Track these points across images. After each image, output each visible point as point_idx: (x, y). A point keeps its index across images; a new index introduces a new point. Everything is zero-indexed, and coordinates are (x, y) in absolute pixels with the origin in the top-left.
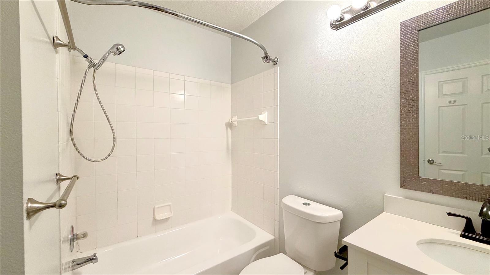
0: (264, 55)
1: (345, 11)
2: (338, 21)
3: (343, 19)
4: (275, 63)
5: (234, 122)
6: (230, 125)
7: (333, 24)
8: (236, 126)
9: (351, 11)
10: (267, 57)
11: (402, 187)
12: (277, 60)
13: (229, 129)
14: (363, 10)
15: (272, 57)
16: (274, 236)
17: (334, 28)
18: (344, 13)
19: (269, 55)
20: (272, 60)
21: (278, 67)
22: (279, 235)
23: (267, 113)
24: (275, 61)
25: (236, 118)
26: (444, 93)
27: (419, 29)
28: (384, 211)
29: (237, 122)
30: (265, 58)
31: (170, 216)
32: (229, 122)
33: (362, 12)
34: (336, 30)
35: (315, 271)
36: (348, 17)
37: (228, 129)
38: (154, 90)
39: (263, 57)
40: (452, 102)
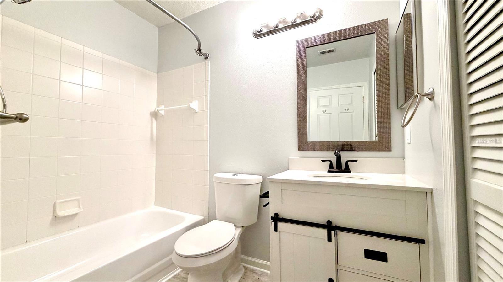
0: (197, 48)
1: (263, 25)
2: (258, 32)
3: (261, 32)
4: (206, 57)
5: (160, 112)
6: (155, 115)
7: (255, 33)
8: (163, 116)
9: (267, 26)
10: (200, 50)
11: (299, 150)
12: (208, 55)
13: (154, 119)
14: (275, 27)
15: (204, 51)
16: (203, 216)
17: (256, 36)
18: (263, 27)
19: (202, 48)
20: (203, 54)
21: (209, 62)
22: (209, 214)
23: (197, 102)
24: (206, 56)
25: (162, 107)
26: (320, 105)
27: (306, 47)
28: (289, 170)
29: (163, 111)
30: (197, 50)
31: (79, 212)
32: (154, 111)
33: (274, 29)
34: (257, 39)
35: (243, 227)
36: (264, 31)
37: (152, 119)
38: (61, 61)
39: (196, 50)
40: (324, 112)
